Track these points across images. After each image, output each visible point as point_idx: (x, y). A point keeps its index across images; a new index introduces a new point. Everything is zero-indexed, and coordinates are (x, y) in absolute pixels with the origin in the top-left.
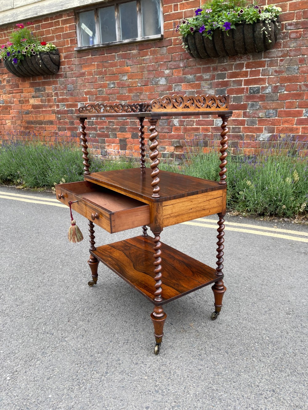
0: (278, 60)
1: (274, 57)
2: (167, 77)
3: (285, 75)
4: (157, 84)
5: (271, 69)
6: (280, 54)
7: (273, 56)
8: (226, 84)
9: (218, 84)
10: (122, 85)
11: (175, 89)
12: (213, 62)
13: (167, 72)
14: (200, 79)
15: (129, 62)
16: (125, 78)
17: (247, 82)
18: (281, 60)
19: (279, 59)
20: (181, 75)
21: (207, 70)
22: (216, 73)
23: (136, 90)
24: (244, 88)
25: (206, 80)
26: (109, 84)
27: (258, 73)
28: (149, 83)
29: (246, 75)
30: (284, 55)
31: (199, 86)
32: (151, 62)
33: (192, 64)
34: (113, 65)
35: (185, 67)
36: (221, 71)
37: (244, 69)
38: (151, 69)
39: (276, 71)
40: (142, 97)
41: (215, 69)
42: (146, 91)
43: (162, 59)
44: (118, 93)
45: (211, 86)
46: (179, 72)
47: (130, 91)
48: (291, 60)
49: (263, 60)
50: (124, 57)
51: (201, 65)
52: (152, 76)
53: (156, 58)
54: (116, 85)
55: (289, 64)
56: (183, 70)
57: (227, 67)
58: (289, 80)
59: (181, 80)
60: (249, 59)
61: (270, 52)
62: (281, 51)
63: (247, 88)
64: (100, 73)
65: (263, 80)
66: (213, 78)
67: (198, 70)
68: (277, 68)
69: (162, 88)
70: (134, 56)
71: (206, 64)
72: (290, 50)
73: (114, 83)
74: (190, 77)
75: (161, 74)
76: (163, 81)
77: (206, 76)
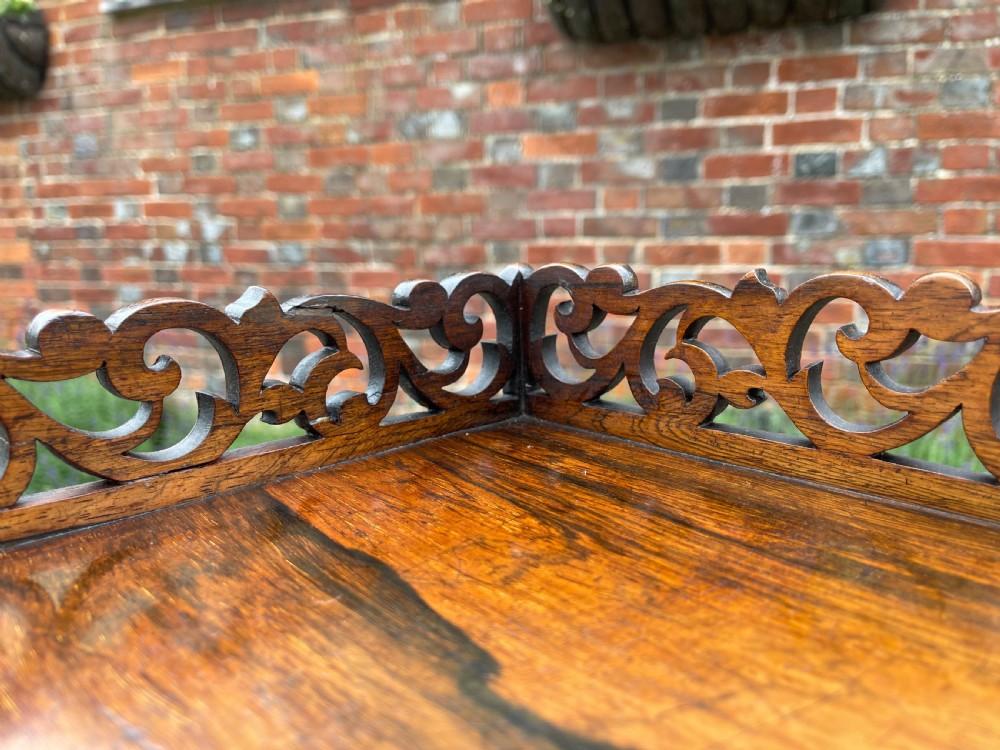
0: (904, 53)
1: (892, 42)
2: (464, 112)
3: (937, 109)
4: (422, 133)
5: (883, 86)
6: (916, 31)
7: (886, 35)
8: (700, 139)
9: (667, 140)
10: (285, 139)
11: (494, 154)
12: (646, 56)
13: (463, 91)
14: (596, 117)
15: (314, 54)
16: (297, 112)
17: (785, 135)
18: (921, 56)
19: (912, 50)
20: (518, 102)
21: (622, 86)
22: (657, 98)
23: (342, 154)
24: (770, 159)
25: (620, 123)
26: (234, 135)
27: (826, 99)
28: (393, 133)
29: (778, 104)
30: (933, 37)
31: (590, 145)
32: (397, 54)
33: (562, 62)
34: (247, 64)
35: (534, 73)
36: (680, 88)
37: (773, 85)
38: (399, 78)
39: (901, 95)
40: (364, 182)
41: (654, 83)
42: (380, 159)
43: (441, 43)
44: (272, 166)
45: (641, 145)
46: (510, 93)
47: (318, 159)
48: (960, 54)
49: (848, 50)
50: (293, 34)
51: (597, 66)
52: (401, 107)
53: (419, 42)
54: (263, 138)
55: (952, 69)
56: (528, 85)
57: (704, 78)
58: (955, 127)
59: (520, 123)
60: (791, 47)
61: (873, 24)
62: (921, 21)
63: (785, 158)
64: (200, 93)
65: (849, 128)
66: (646, 114)
67: (588, 88)
68: (906, 84)
69: (441, 152)
70: (331, 32)
71: (617, 62)
72: (956, 19)
73: (253, 132)
74: (553, 110)
75: (442, 100)
76: (445, 126)
77: (621, 108)
